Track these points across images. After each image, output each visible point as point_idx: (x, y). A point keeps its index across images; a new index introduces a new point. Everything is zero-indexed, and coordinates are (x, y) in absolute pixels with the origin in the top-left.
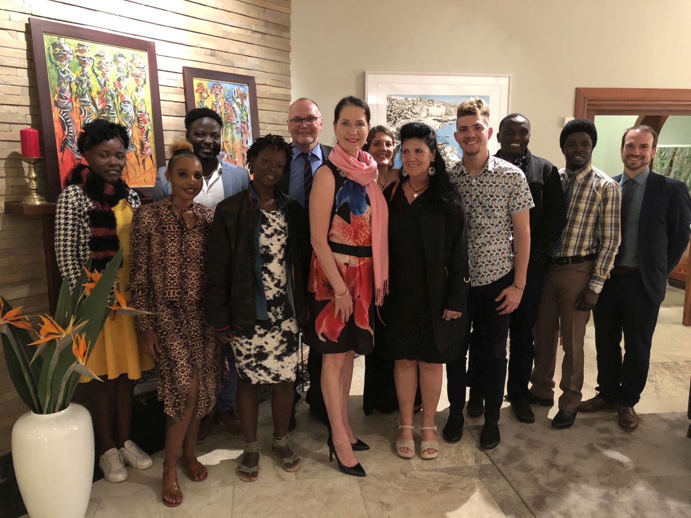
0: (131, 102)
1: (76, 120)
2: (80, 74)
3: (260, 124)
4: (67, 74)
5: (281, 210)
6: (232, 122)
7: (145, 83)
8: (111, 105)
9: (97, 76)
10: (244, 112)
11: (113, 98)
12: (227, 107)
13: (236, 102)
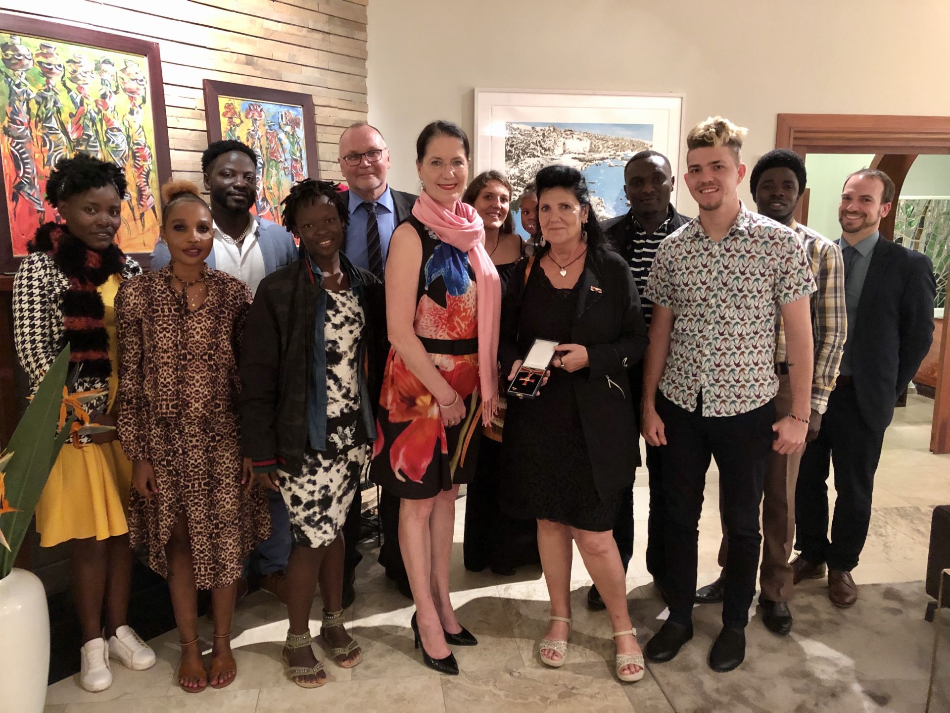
0: (123, 130)
1: (37, 156)
2: (44, 88)
3: (321, 163)
4: (24, 88)
5: (354, 289)
6: (278, 159)
7: (144, 101)
8: (91, 133)
9: (69, 91)
10: (296, 146)
11: (94, 124)
12: (270, 137)
13: (283, 131)
